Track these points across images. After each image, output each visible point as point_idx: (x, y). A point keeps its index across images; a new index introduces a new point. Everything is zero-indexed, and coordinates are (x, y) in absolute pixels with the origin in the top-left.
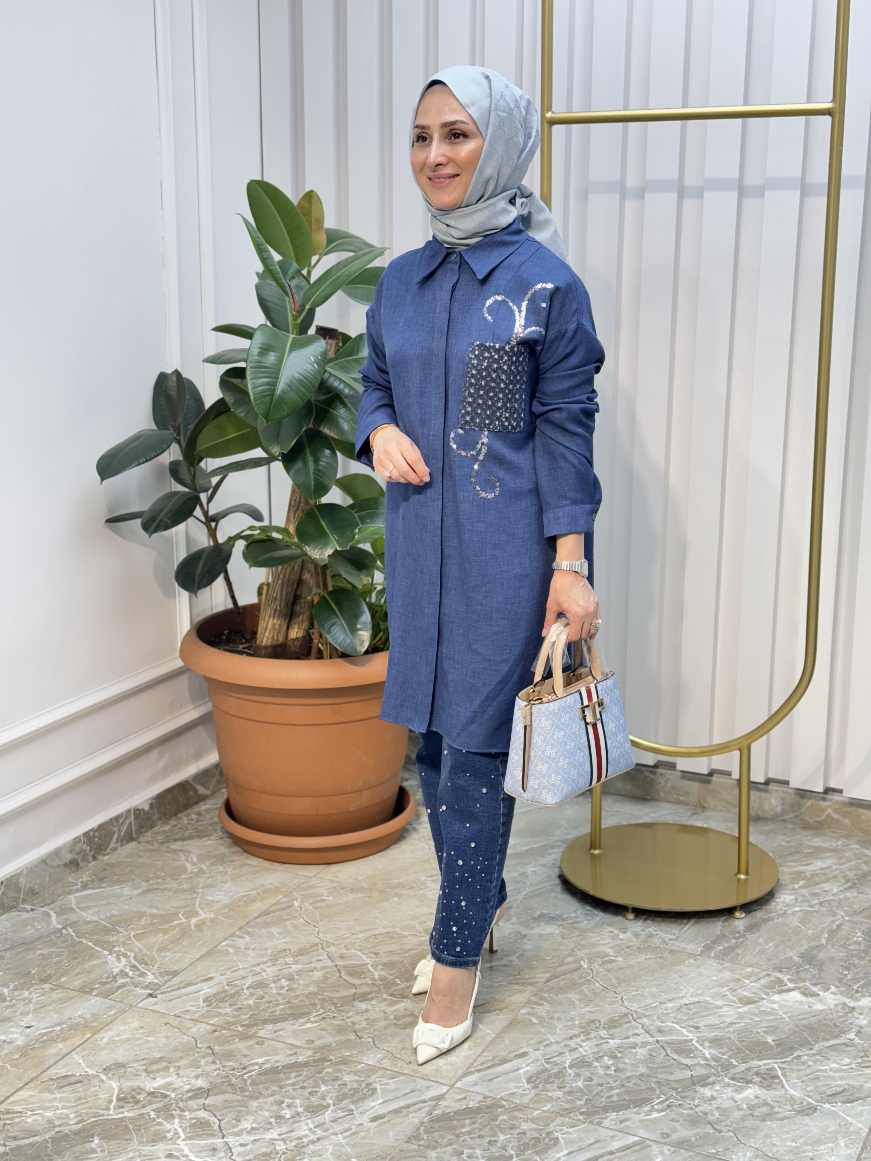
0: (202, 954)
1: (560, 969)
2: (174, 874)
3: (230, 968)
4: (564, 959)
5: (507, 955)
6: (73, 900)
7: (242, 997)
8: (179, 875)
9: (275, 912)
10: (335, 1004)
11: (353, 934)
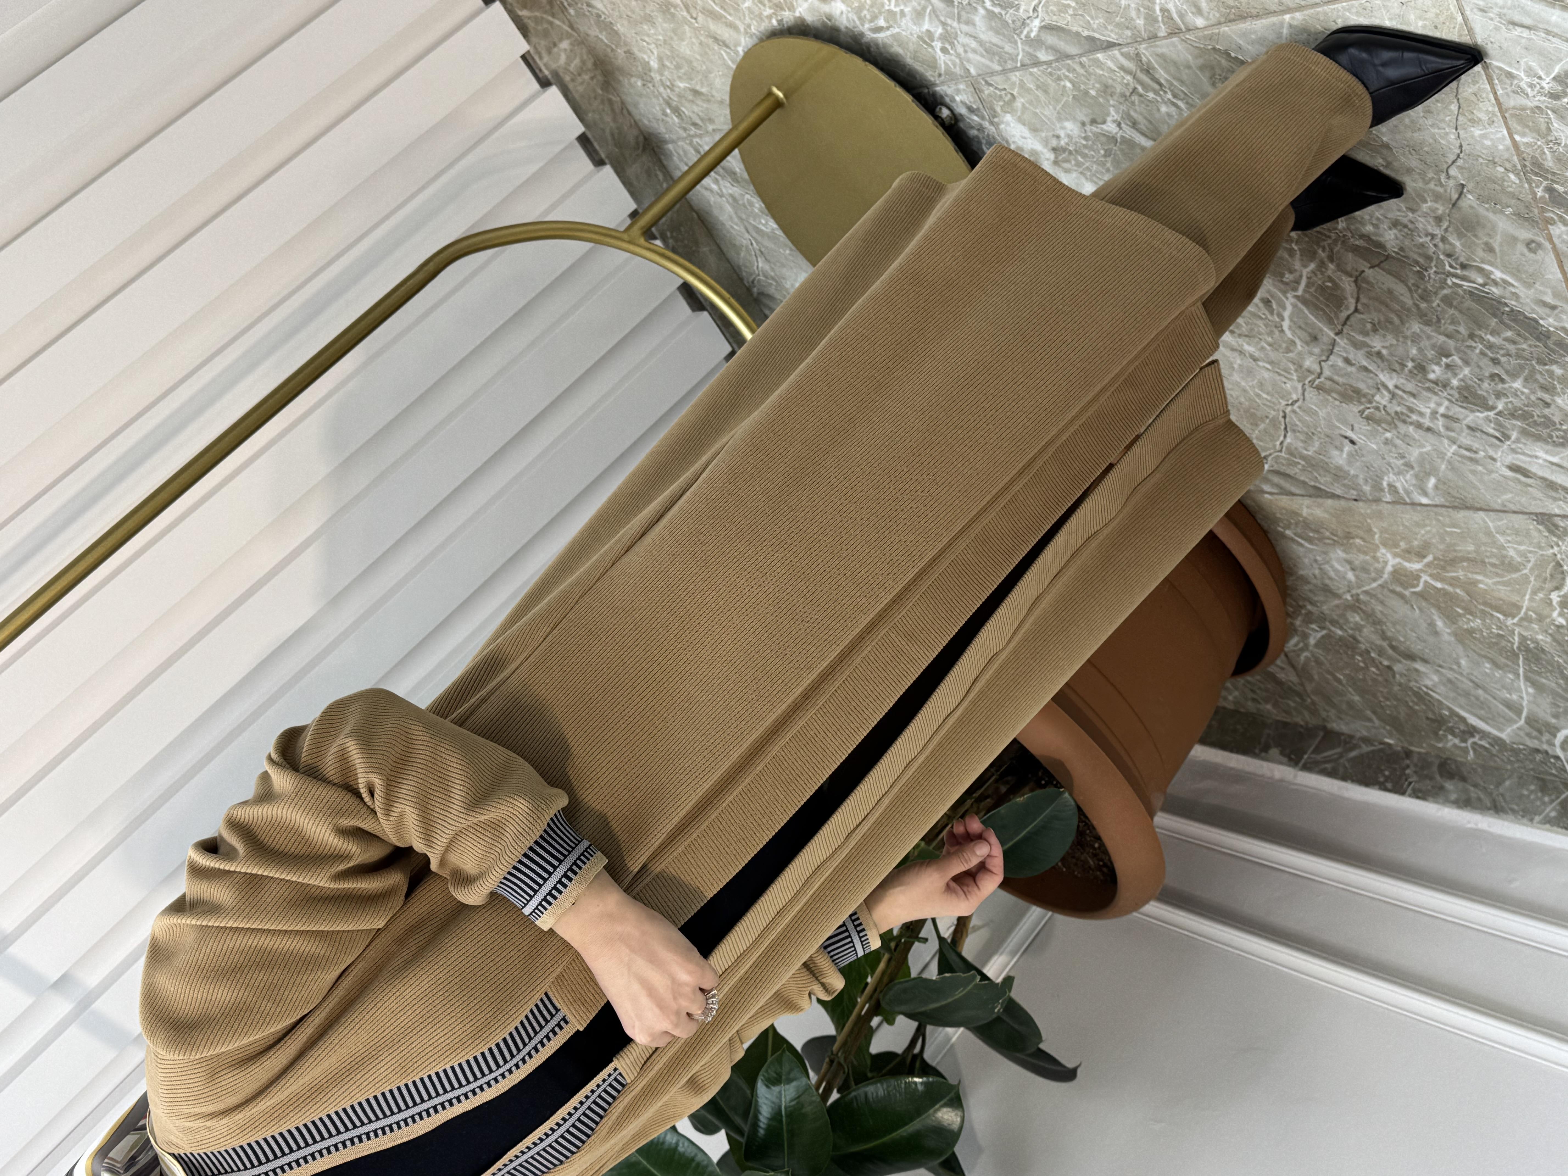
0: (1469, 513)
1: (1073, 50)
2: (1350, 645)
3: (1471, 459)
4: (1048, 63)
5: (1113, 139)
6: (1509, 730)
7: (1517, 403)
8: (1341, 639)
9: (1304, 483)
10: (1420, 275)
11: (1255, 360)
